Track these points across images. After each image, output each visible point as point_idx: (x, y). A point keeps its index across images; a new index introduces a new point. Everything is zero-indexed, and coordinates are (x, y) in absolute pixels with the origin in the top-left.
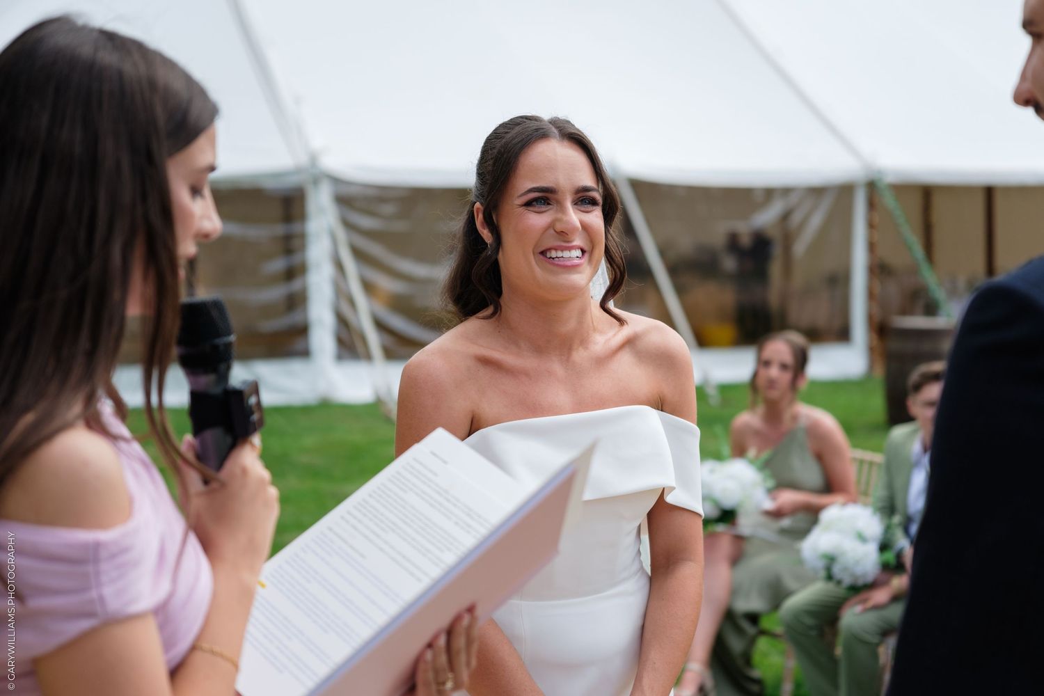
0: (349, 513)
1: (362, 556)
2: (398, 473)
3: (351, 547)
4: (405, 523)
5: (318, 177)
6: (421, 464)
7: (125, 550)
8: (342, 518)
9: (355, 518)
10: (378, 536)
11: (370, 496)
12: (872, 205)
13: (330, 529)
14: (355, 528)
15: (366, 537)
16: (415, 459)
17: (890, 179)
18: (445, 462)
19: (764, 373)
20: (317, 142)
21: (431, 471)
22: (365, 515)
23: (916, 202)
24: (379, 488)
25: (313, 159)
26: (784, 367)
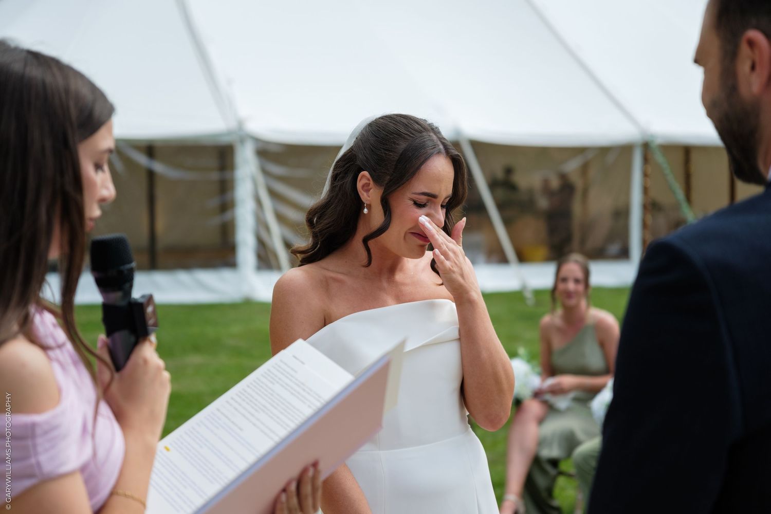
0: (232, 398)
1: (241, 429)
2: (269, 370)
3: (233, 422)
4: (273, 406)
5: (244, 137)
6: (286, 364)
7: (55, 428)
8: (227, 402)
9: (236, 402)
10: (253, 415)
11: (248, 386)
12: (646, 160)
13: (218, 410)
14: (236, 409)
15: (244, 416)
16: (281, 361)
17: (659, 141)
18: (303, 363)
19: (561, 286)
20: (244, 111)
21: (292, 369)
22: (244, 400)
23: (680, 157)
24: (254, 381)
25: (241, 124)
26: (577, 281)
